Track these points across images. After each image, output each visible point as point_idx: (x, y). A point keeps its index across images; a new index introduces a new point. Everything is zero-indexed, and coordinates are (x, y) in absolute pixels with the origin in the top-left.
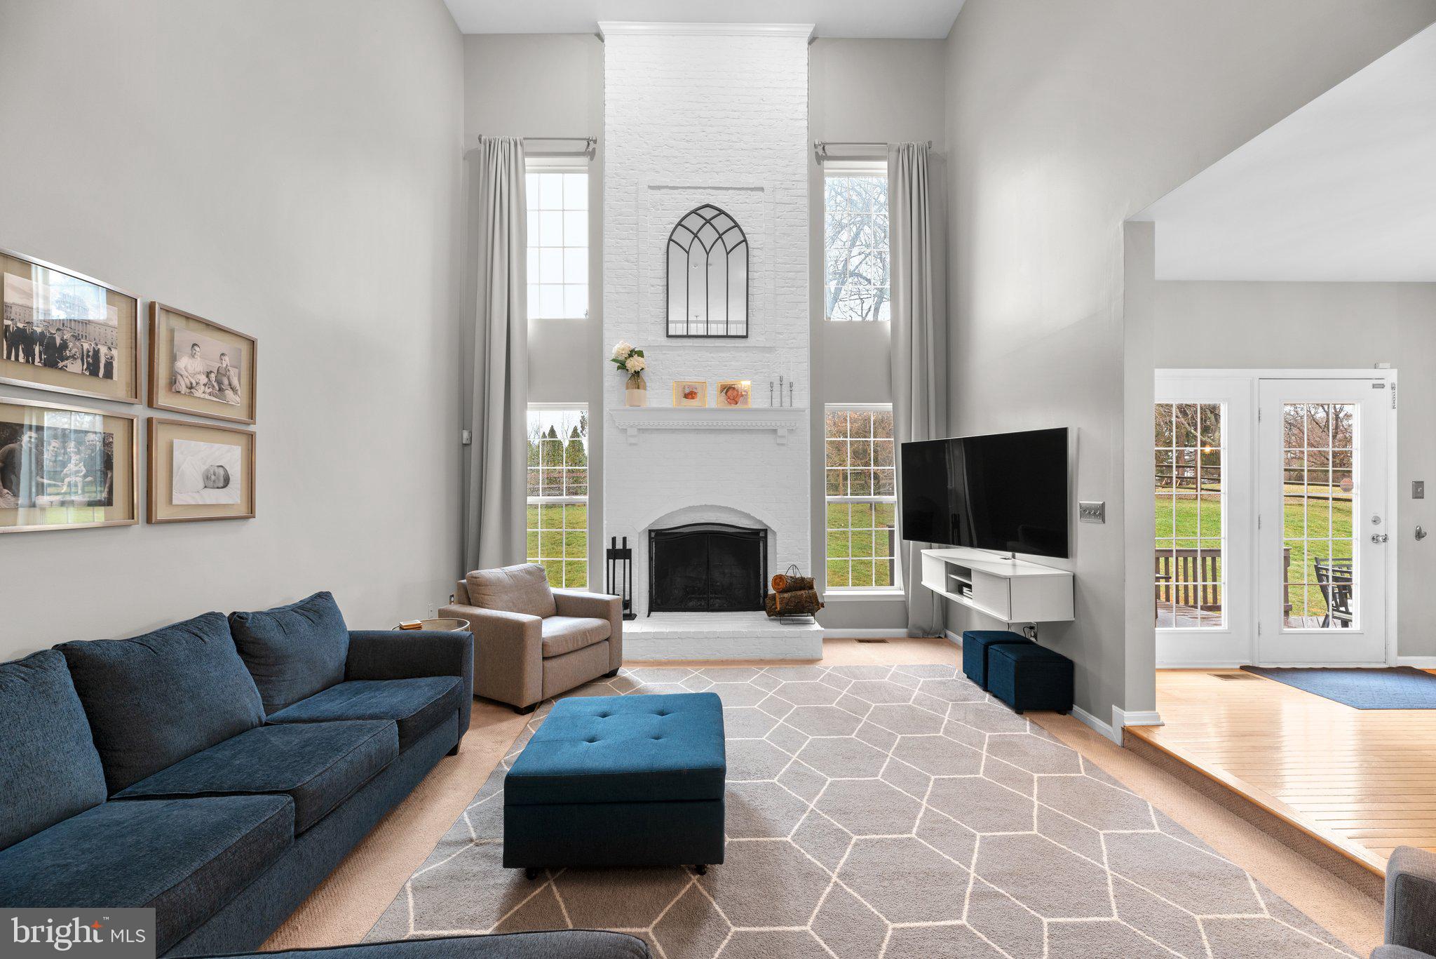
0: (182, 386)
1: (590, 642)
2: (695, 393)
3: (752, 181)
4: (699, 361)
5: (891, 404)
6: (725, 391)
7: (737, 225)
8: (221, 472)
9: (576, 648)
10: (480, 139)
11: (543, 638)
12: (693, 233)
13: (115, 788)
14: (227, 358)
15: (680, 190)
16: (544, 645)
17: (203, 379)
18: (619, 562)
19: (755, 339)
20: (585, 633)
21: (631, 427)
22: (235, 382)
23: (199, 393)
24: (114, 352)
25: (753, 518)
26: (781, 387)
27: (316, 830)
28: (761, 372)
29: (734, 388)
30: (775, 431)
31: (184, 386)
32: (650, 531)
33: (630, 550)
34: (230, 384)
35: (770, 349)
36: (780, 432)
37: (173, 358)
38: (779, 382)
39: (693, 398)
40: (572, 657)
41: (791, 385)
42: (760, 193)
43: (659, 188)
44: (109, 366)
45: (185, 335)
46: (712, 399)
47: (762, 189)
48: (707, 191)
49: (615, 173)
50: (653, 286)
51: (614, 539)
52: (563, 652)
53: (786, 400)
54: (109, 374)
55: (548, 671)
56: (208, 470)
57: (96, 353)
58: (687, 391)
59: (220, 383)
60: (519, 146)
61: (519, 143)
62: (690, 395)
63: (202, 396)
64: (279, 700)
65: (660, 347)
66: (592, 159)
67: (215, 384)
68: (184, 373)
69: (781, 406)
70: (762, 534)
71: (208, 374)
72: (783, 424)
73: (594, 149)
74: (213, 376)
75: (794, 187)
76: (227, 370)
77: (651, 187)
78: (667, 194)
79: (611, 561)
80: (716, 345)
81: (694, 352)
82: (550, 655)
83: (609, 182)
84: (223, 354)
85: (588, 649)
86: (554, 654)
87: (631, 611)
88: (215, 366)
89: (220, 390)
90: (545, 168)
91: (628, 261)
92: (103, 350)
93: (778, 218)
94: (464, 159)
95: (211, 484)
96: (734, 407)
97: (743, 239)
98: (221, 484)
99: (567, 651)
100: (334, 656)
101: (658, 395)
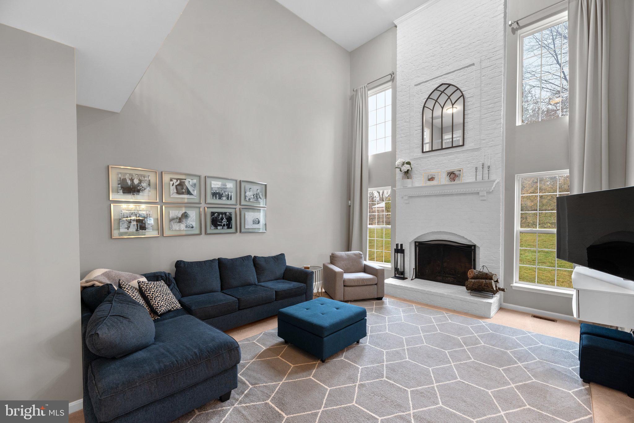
0: (247, 199)
1: (365, 284)
2: (434, 178)
3: (468, 62)
4: (438, 162)
5: (569, 170)
6: (449, 175)
7: (458, 89)
8: (257, 220)
9: (359, 285)
10: (353, 91)
11: (344, 279)
12: (435, 100)
13: (222, 289)
14: (259, 190)
15: (429, 82)
16: (344, 281)
17: (252, 197)
18: (399, 254)
19: (466, 147)
20: (363, 280)
21: (405, 196)
22: (261, 196)
23: (251, 200)
24: (232, 194)
25: (466, 239)
26: (483, 169)
27: (245, 310)
28: (472, 163)
29: (454, 173)
30: (478, 193)
31: (248, 199)
32: (415, 242)
33: (404, 250)
34: (259, 197)
35: (478, 149)
36: (481, 194)
37: (245, 193)
38: (482, 167)
39: (432, 180)
40: (357, 288)
41: (489, 167)
42: (473, 67)
43: (419, 84)
44: (231, 197)
45: (248, 186)
46: (444, 179)
47: (473, 64)
48: (443, 77)
49: (401, 85)
50: (416, 130)
51: (397, 245)
52: (352, 285)
53: (486, 176)
54: (231, 199)
55: (346, 291)
56: (254, 220)
57: (228, 194)
58: (430, 177)
59: (257, 197)
60: (366, 88)
61: (366, 86)
62: (431, 179)
63: (252, 201)
64: (262, 280)
65: (420, 158)
66: (393, 82)
67: (256, 197)
68: (248, 196)
69: (483, 179)
70: (473, 248)
71: (254, 195)
72: (482, 189)
73: (394, 77)
74: (255, 196)
75: (495, 55)
76: (259, 193)
77: (416, 85)
78: (423, 86)
79: (396, 253)
80: (447, 152)
81: (435, 158)
82: (347, 285)
83: (398, 89)
84: (257, 189)
85: (366, 286)
86: (348, 285)
87: (404, 276)
88: (255, 193)
89: (257, 199)
90: (379, 91)
91: (406, 122)
92: (230, 193)
93: (484, 76)
94: (350, 100)
95: (255, 223)
96: (453, 183)
97: (461, 94)
98: (257, 223)
99: (354, 285)
100: (280, 272)
101: (418, 181)
